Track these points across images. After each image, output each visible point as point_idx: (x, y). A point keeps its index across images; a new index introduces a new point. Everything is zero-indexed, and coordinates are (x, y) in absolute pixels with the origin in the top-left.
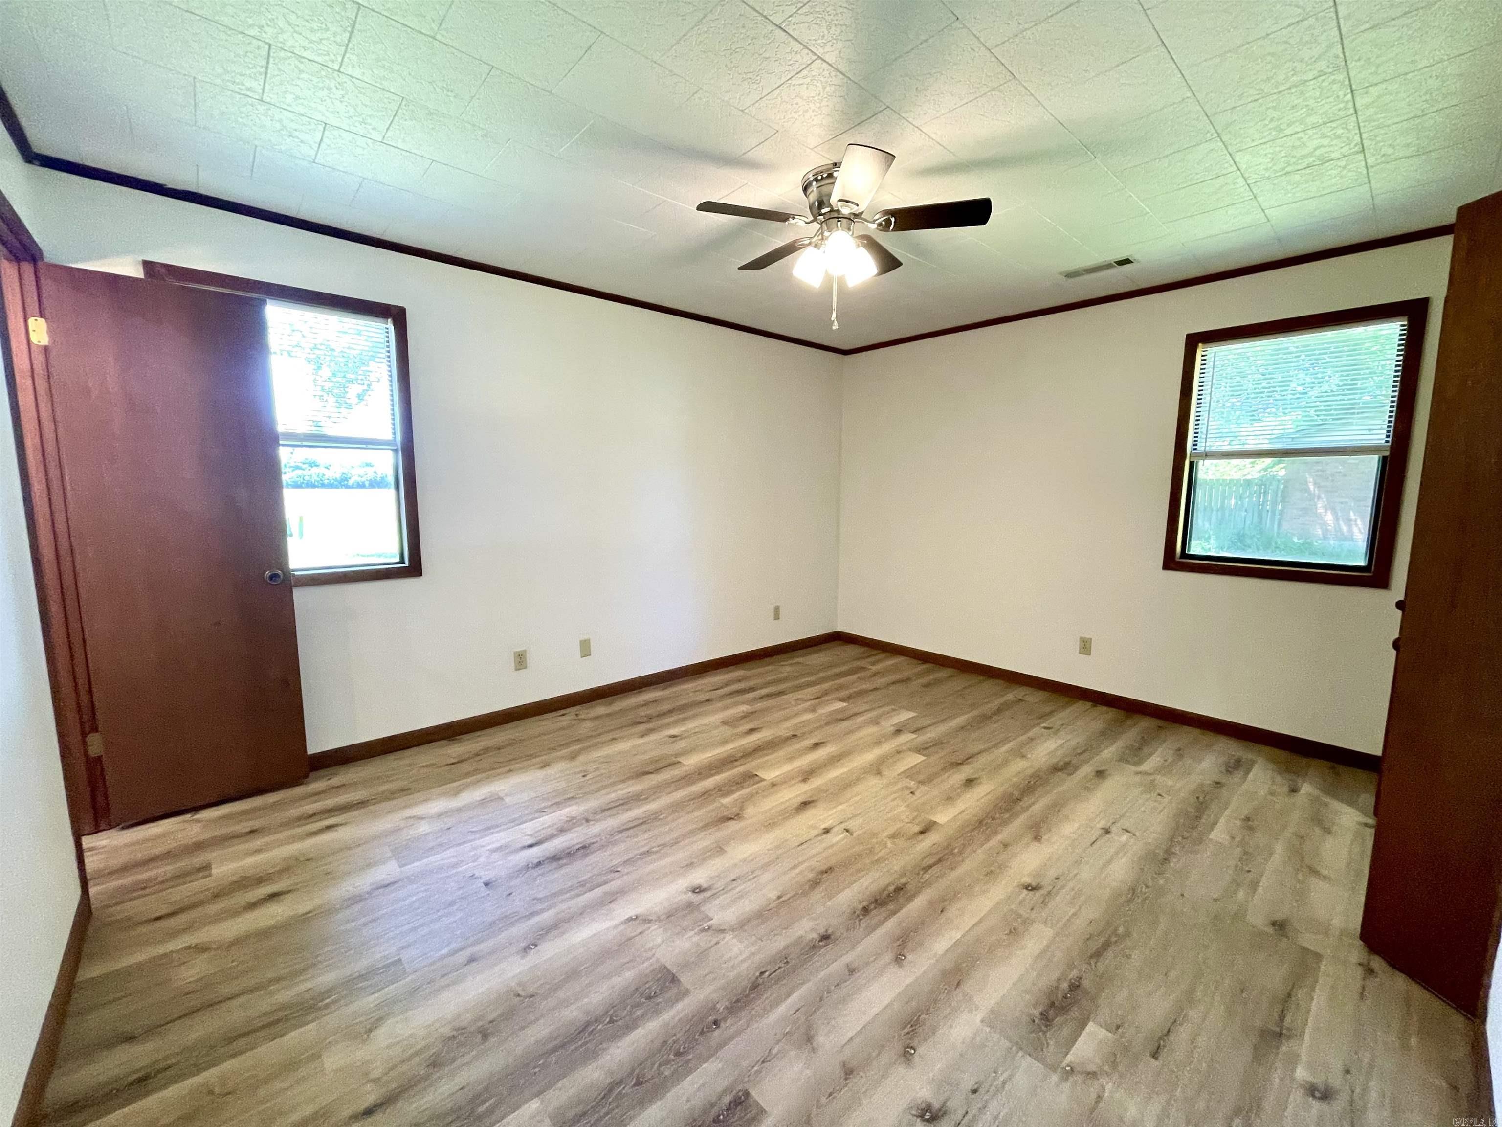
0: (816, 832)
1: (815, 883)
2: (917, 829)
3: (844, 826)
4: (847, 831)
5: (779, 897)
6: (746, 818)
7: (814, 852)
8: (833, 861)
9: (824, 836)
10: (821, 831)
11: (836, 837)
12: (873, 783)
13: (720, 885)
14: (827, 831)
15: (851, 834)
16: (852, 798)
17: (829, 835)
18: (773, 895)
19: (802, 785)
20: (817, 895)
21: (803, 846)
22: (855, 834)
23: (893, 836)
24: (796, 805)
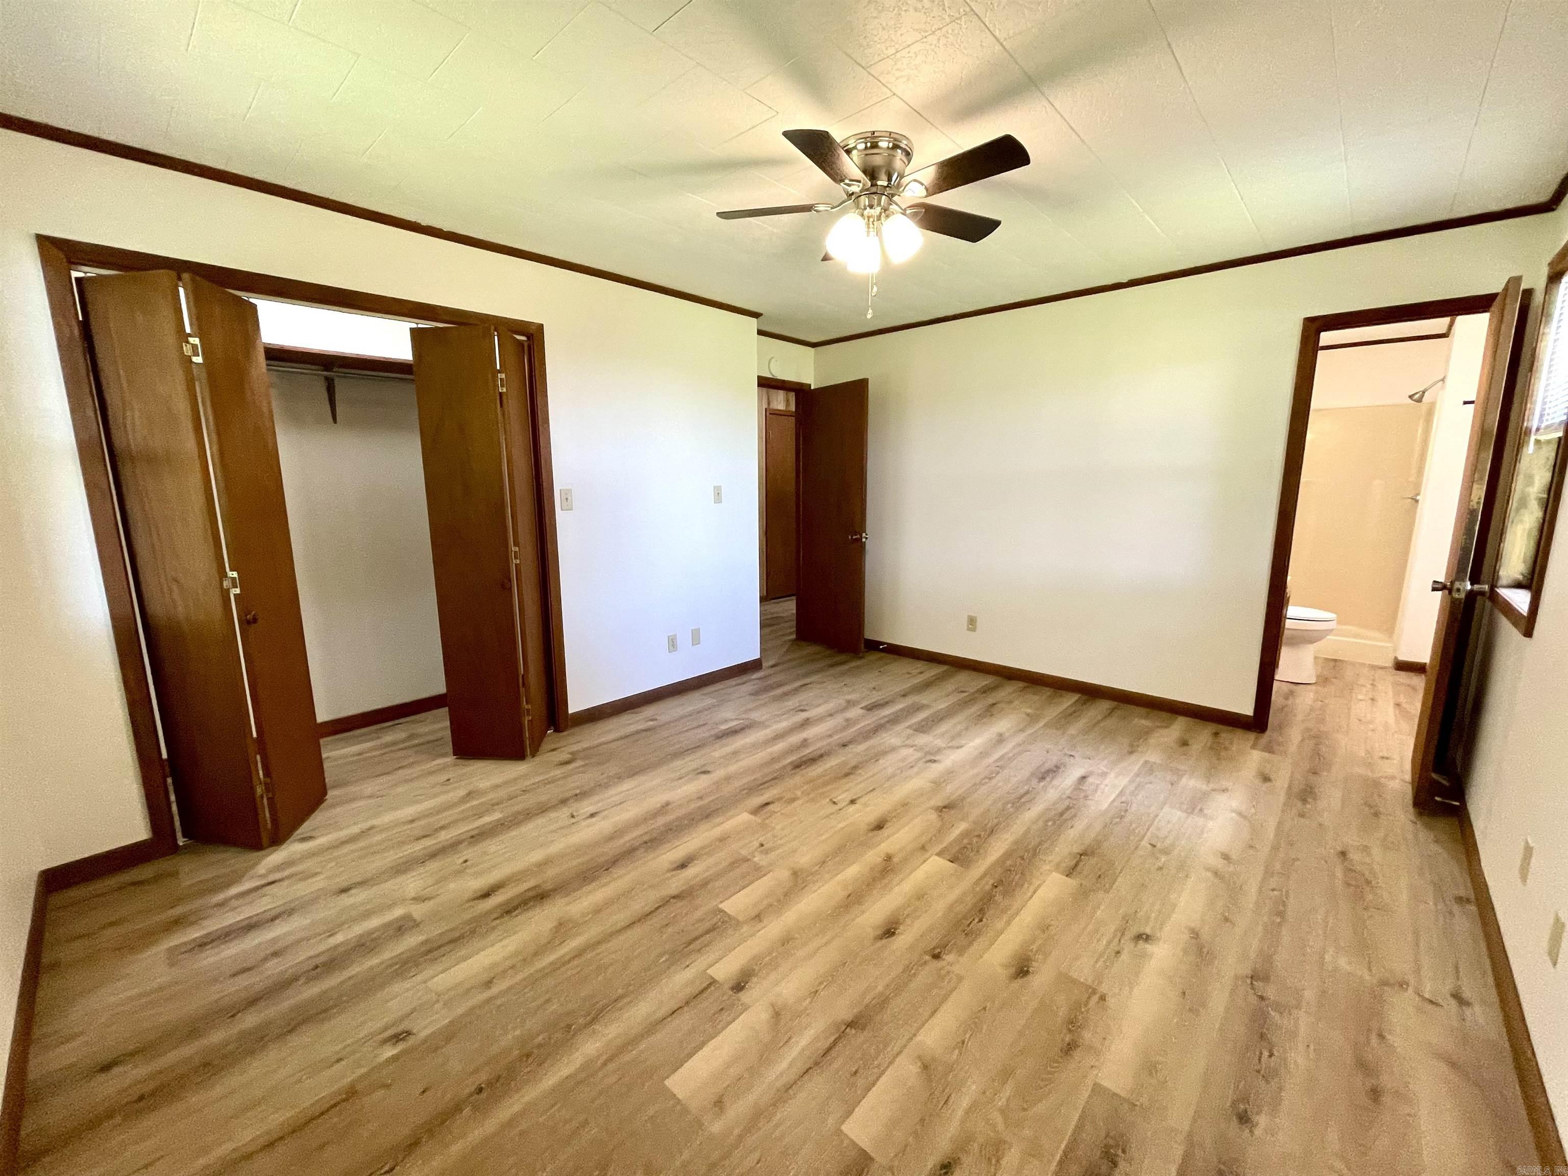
0: (862, 800)
1: (855, 768)
2: (771, 807)
3: (837, 807)
4: (834, 803)
5: (877, 760)
6: (932, 808)
7: (862, 785)
8: (844, 781)
9: (854, 797)
10: (858, 801)
11: (843, 797)
12: (805, 858)
13: (921, 764)
14: (853, 802)
15: (831, 800)
16: (832, 836)
17: (850, 798)
18: (881, 761)
19: (891, 850)
20: (853, 763)
21: (871, 788)
22: (828, 800)
23: (794, 800)
24: (889, 824)
